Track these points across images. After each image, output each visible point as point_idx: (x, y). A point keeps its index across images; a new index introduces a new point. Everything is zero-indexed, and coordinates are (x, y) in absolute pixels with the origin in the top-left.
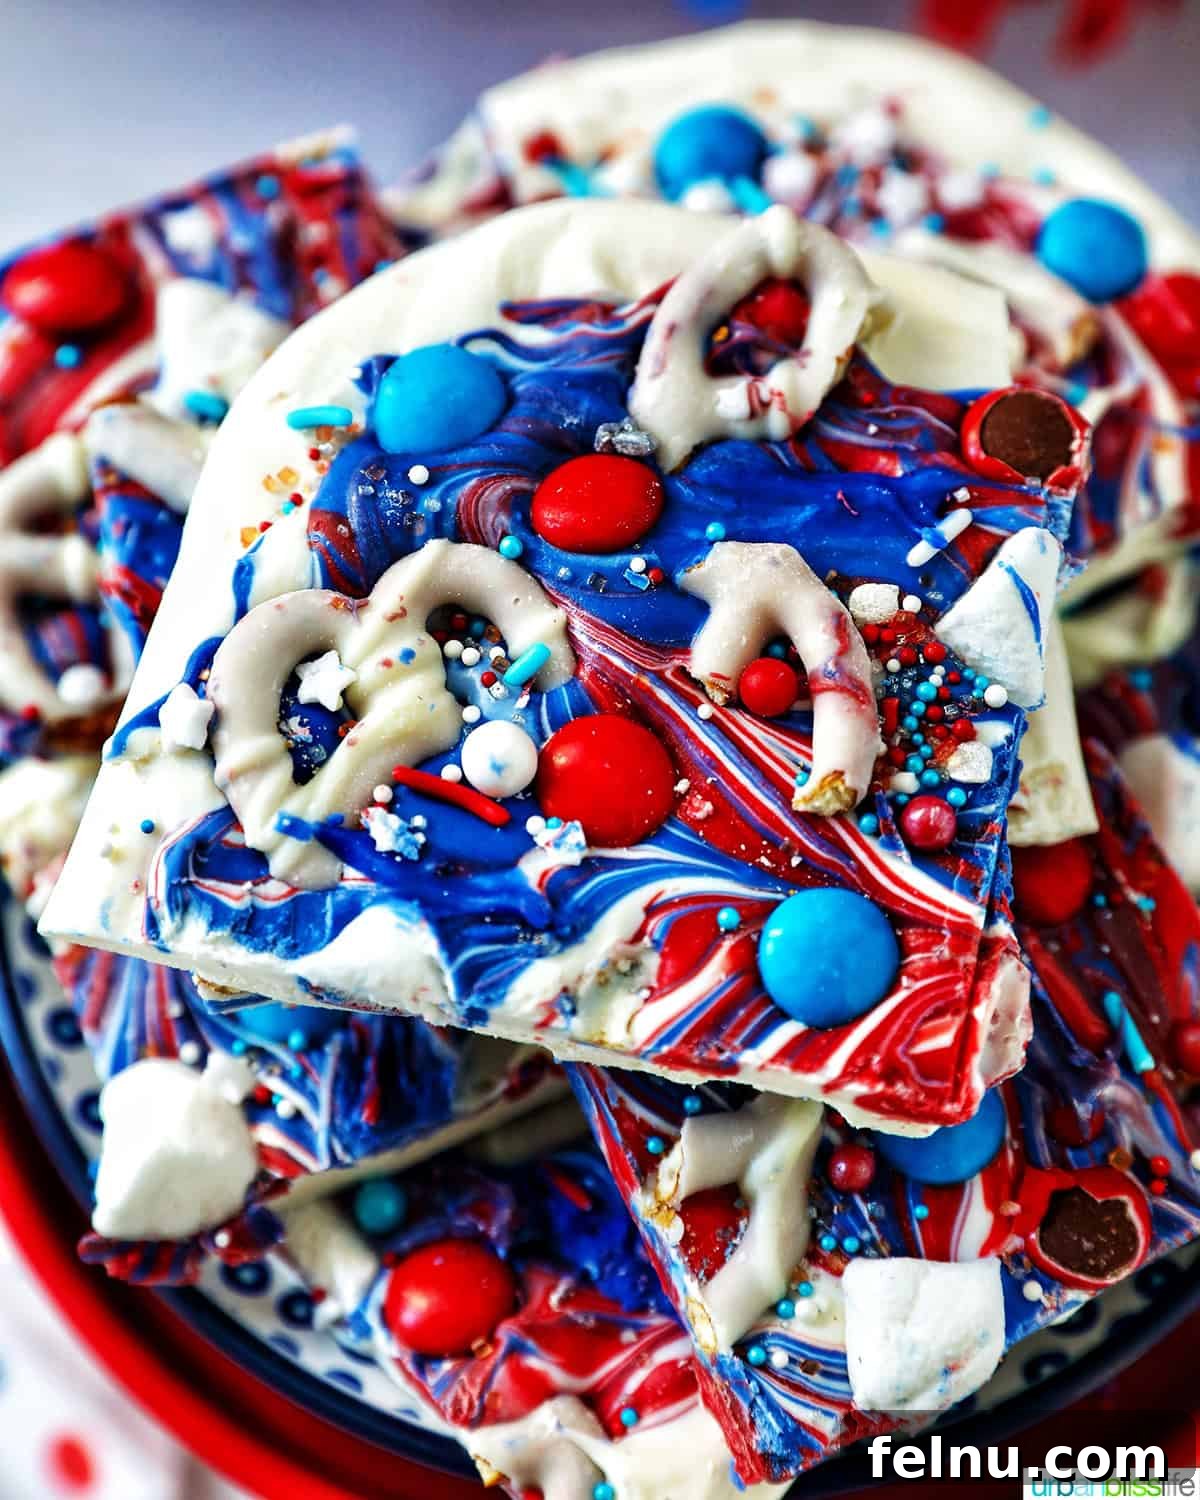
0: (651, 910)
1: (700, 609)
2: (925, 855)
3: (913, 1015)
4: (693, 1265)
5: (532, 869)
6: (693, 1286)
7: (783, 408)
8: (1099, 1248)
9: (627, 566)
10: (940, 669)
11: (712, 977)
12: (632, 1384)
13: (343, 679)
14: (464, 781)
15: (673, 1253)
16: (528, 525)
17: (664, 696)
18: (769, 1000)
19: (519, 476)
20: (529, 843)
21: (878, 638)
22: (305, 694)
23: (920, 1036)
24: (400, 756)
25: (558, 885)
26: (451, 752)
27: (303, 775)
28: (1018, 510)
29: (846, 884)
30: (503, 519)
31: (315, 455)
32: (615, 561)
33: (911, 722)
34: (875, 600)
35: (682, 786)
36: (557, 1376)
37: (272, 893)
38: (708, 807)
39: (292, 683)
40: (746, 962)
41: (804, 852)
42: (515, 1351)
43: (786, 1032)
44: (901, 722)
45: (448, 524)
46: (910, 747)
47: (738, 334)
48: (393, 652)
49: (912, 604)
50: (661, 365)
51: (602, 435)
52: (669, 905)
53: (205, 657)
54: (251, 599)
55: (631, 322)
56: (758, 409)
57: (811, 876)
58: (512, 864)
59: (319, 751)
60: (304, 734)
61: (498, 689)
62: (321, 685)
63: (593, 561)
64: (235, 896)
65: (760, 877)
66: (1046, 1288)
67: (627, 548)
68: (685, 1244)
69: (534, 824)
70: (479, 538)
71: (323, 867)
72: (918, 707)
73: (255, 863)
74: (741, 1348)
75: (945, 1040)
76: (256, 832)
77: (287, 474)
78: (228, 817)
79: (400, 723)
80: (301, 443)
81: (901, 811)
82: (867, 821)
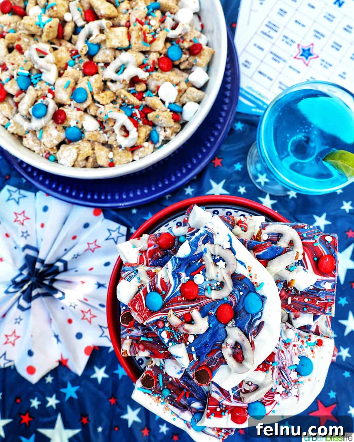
0: (170, 284)
1: (203, 316)
2: (157, 321)
3: (141, 306)
4: (149, 271)
5: (183, 274)
6: (146, 269)
7: (224, 347)
8: (124, 319)
9: (213, 311)
10: (178, 340)
11: (159, 286)
12: (144, 257)
13: (220, 267)
14: (199, 273)
15: (151, 269)
16: (227, 303)
17: (195, 304)
18: (153, 291)
19: (235, 306)
20: (187, 276)
21: (186, 335)
22: (221, 261)
23: (138, 305)
24: (207, 268)
25: (180, 277)
26: (204, 274)
27: (212, 255)
28: (192, 366)
29: (160, 310)
30: (230, 300)
31: (256, 283)
32: (215, 310)
33: (173, 331)
34: (191, 339)
35: (183, 299)
36: (150, 249)
37: (200, 243)
38: (179, 300)
39: (224, 261)
40: (158, 291)
41: (167, 307)
42: (155, 246)
43: (149, 291)
44: (174, 330)
45: (233, 293)
46: (171, 329)
47: (238, 349)
48: (219, 275)
49: (188, 343)
50: (240, 336)
51: (233, 321)
52: (170, 287)
53: (234, 252)
54: (238, 262)
55: (250, 337)
56: (227, 344)
57: (163, 306)
58: (185, 272)
59: (213, 258)
60: (216, 258)
61: (208, 285)
62: (221, 264)
63: (217, 308)
64: (202, 238)
65: (168, 300)
66: (124, 310)
67: (216, 313)
68: (151, 271)
69: (188, 278)
70: (229, 295)
71: (199, 250)
72: (174, 334)
73: (204, 242)
74: (137, 270)
75: (136, 307)
76: (208, 245)
77: (256, 278)
78: (212, 243)
79: (210, 270)
80: (259, 282)
81: (164, 322)
82: (165, 317)
